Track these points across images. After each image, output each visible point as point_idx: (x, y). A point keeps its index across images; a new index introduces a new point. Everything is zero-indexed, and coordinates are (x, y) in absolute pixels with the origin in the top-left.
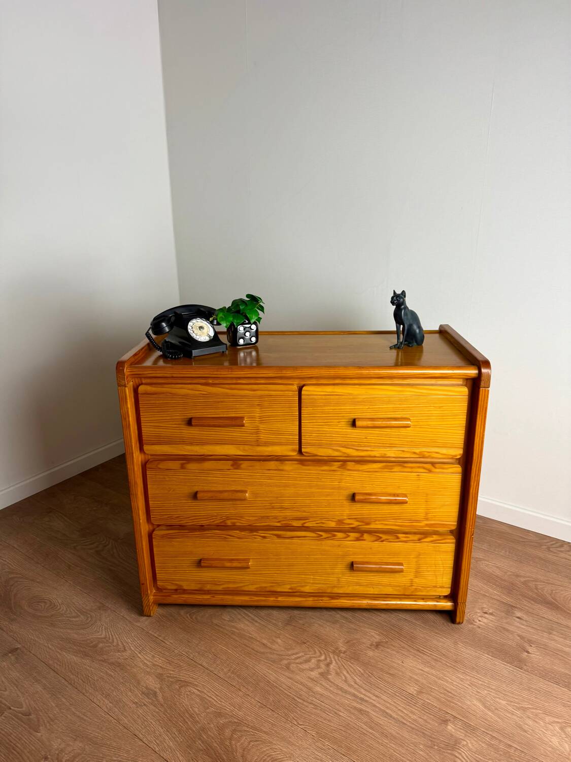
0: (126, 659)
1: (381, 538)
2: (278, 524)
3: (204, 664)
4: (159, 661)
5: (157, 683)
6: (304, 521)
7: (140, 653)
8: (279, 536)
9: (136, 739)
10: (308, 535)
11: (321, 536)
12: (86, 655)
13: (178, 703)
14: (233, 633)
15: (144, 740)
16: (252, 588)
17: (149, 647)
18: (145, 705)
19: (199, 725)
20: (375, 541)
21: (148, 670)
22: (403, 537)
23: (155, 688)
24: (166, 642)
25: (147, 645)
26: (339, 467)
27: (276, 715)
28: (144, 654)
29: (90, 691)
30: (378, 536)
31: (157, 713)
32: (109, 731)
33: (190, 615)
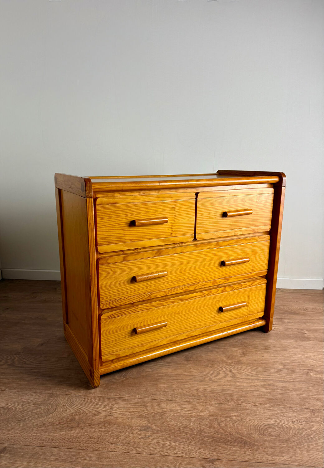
0: (105, 418)
1: (234, 287)
2: (181, 291)
3: (162, 398)
4: (132, 409)
5: (143, 420)
6: (196, 286)
7: (112, 410)
8: (181, 300)
9: (165, 457)
10: (198, 295)
11: (205, 293)
12: (72, 428)
13: (169, 425)
14: (162, 376)
15: (171, 454)
16: (165, 342)
17: (114, 404)
18: (149, 436)
19: (196, 430)
20: (231, 290)
21: (129, 416)
22: (244, 285)
23: (145, 424)
24: (124, 397)
25: (112, 404)
26: (215, 246)
27: (232, 405)
28: (116, 409)
29: (100, 446)
30: (233, 287)
31: (162, 436)
32: (141, 462)
33: (123, 377)
